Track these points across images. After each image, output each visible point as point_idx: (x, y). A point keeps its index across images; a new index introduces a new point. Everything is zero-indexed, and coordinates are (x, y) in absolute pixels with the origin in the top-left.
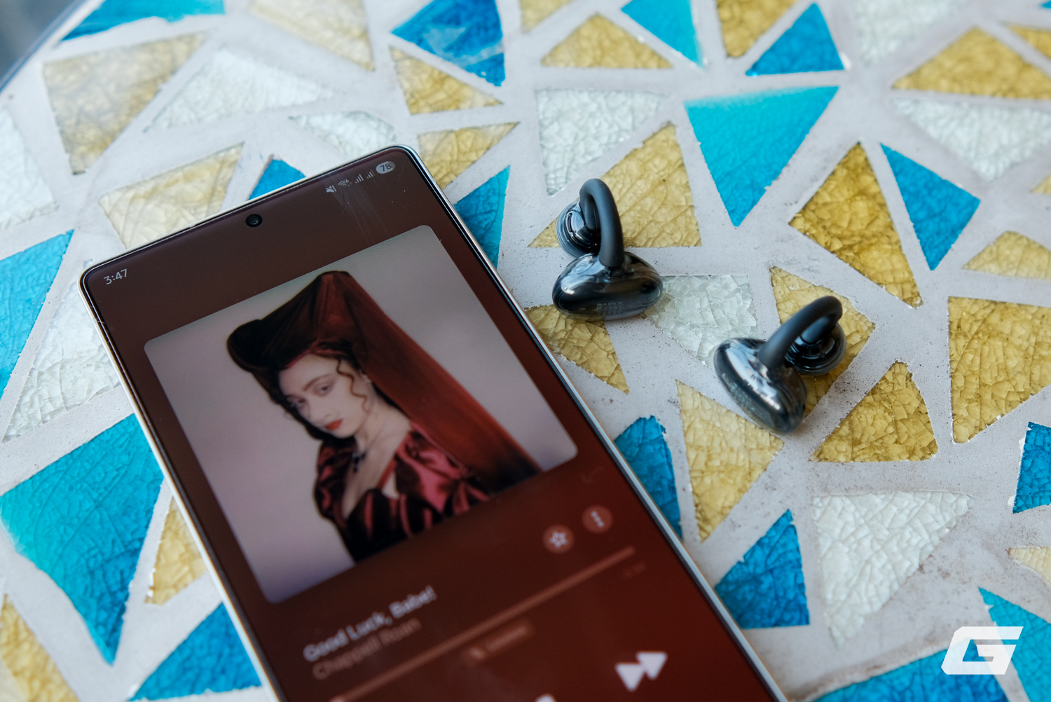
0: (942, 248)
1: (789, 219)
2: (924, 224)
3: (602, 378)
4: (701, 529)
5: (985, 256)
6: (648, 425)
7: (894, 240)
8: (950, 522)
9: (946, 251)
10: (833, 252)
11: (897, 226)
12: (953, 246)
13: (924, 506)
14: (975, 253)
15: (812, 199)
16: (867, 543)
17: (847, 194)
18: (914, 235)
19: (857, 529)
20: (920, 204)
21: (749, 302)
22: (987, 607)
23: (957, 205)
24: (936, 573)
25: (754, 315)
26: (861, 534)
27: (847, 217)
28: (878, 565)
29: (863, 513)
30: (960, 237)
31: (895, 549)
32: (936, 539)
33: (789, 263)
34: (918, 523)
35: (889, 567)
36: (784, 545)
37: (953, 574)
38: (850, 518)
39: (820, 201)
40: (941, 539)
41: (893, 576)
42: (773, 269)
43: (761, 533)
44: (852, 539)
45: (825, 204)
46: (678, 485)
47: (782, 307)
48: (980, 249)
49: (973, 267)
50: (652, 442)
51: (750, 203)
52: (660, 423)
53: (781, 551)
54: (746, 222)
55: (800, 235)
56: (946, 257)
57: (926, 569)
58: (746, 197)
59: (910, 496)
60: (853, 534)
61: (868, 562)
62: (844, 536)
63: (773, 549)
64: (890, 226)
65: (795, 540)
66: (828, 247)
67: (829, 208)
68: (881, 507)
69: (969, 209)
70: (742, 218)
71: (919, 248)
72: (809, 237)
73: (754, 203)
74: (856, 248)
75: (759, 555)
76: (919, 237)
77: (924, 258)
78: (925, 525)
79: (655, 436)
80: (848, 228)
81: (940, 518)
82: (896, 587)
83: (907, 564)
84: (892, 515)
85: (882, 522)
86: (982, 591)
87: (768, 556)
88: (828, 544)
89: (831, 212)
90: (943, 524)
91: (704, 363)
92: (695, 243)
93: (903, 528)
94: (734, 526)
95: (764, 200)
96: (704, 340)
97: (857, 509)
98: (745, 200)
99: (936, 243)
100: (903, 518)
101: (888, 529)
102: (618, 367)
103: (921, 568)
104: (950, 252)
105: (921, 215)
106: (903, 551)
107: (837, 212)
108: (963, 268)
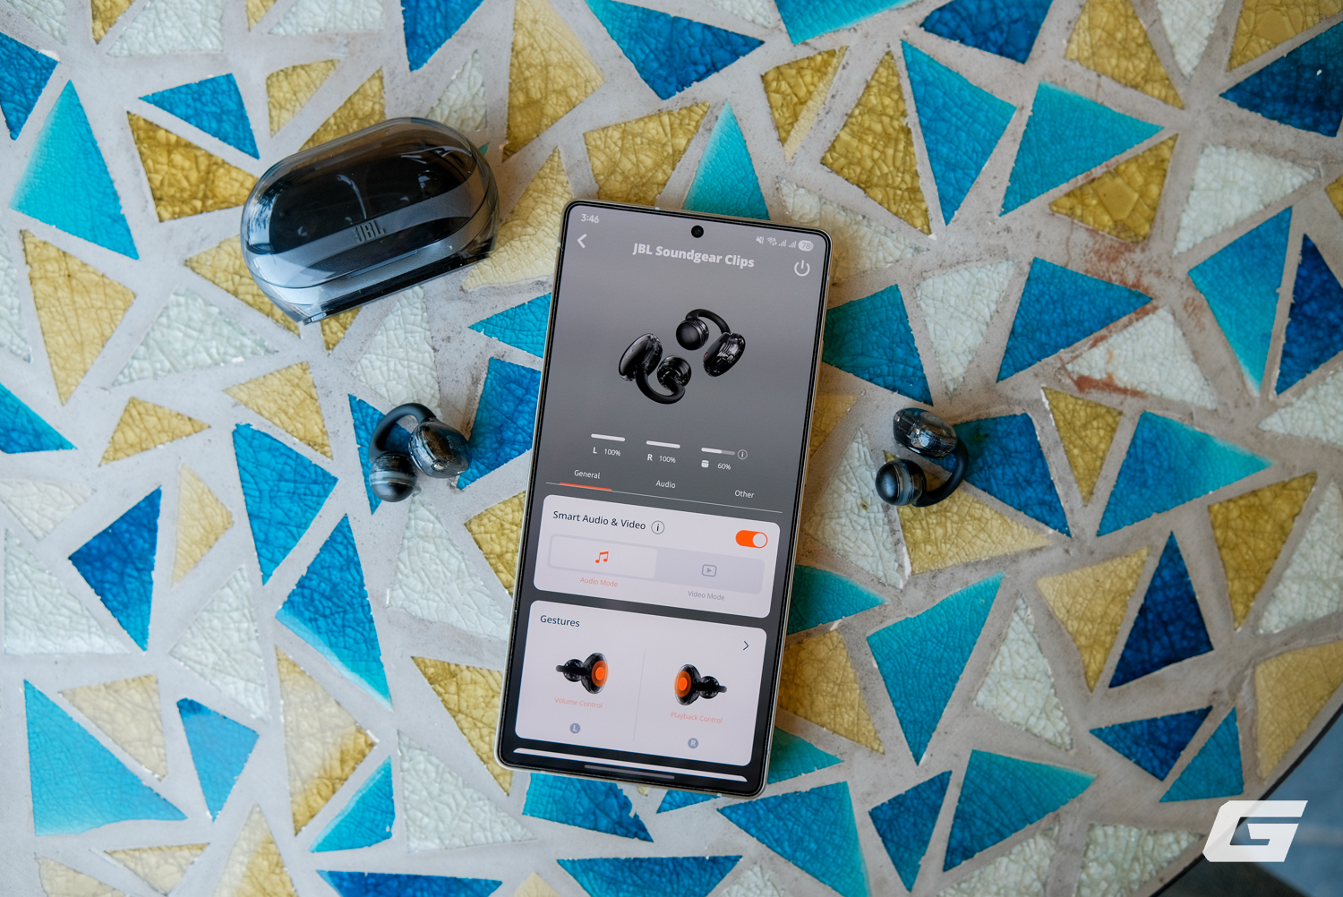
0: (247, 135)
1: (157, 219)
2: (223, 130)
3: (190, 434)
4: (324, 453)
5: (274, 113)
6: (240, 431)
7: (220, 162)
8: (422, 308)
9: (252, 135)
10: (201, 212)
11: (212, 151)
12: (252, 127)
13: (402, 314)
14: (268, 118)
15: (152, 190)
16: (399, 367)
17: (163, 159)
18: (225, 145)
19: (388, 365)
20: (205, 118)
21: (200, 300)
22: (482, 333)
23: (224, 92)
24: (444, 344)
25: (211, 305)
26: (392, 364)
27: (180, 176)
28: (416, 372)
29: (381, 352)
30: (248, 115)
31: (414, 354)
32: (424, 325)
33: (190, 249)
34: (409, 327)
35: (421, 367)
36: (367, 414)
37: (451, 335)
38: (379, 363)
39: (157, 183)
40: (428, 322)
41: (428, 370)
42: (187, 263)
43: (351, 422)
44: (391, 373)
45: (162, 183)
46: (289, 445)
47: (217, 281)
48: (267, 112)
49: (276, 129)
50: (253, 438)
51: (126, 233)
52: (244, 423)
53: (369, 419)
54: (139, 250)
55: (173, 222)
56: (256, 140)
57: (437, 347)
58: (120, 233)
59: (391, 316)
60: (389, 370)
61: (410, 376)
62: (386, 376)
63: (364, 424)
64: (210, 156)
65: (369, 407)
66: (196, 212)
67: (166, 182)
68: (385, 339)
69: (233, 88)
70: (135, 249)
71: (237, 151)
72: (179, 217)
73: (128, 230)
74: (209, 194)
75: (363, 434)
76: (230, 144)
77: (247, 155)
78: (413, 324)
79: (250, 433)
80: (190, 184)
81: (415, 311)
82: (435, 374)
83: (427, 355)
84: (393, 337)
85: (394, 347)
86: (472, 327)
87: (367, 428)
88: (384, 389)
89: (171, 185)
90: (419, 312)
91: (222, 364)
92: (132, 296)
93: (406, 338)
94: (336, 433)
95: (131, 222)
96: (207, 350)
97: (377, 355)
98: (122, 235)
99: (242, 136)
100: (400, 332)
101: (401, 347)
102: (190, 419)
103: (435, 350)
104: (255, 134)
105: (214, 125)
106: (418, 351)
107: (173, 181)
108: (272, 136)
